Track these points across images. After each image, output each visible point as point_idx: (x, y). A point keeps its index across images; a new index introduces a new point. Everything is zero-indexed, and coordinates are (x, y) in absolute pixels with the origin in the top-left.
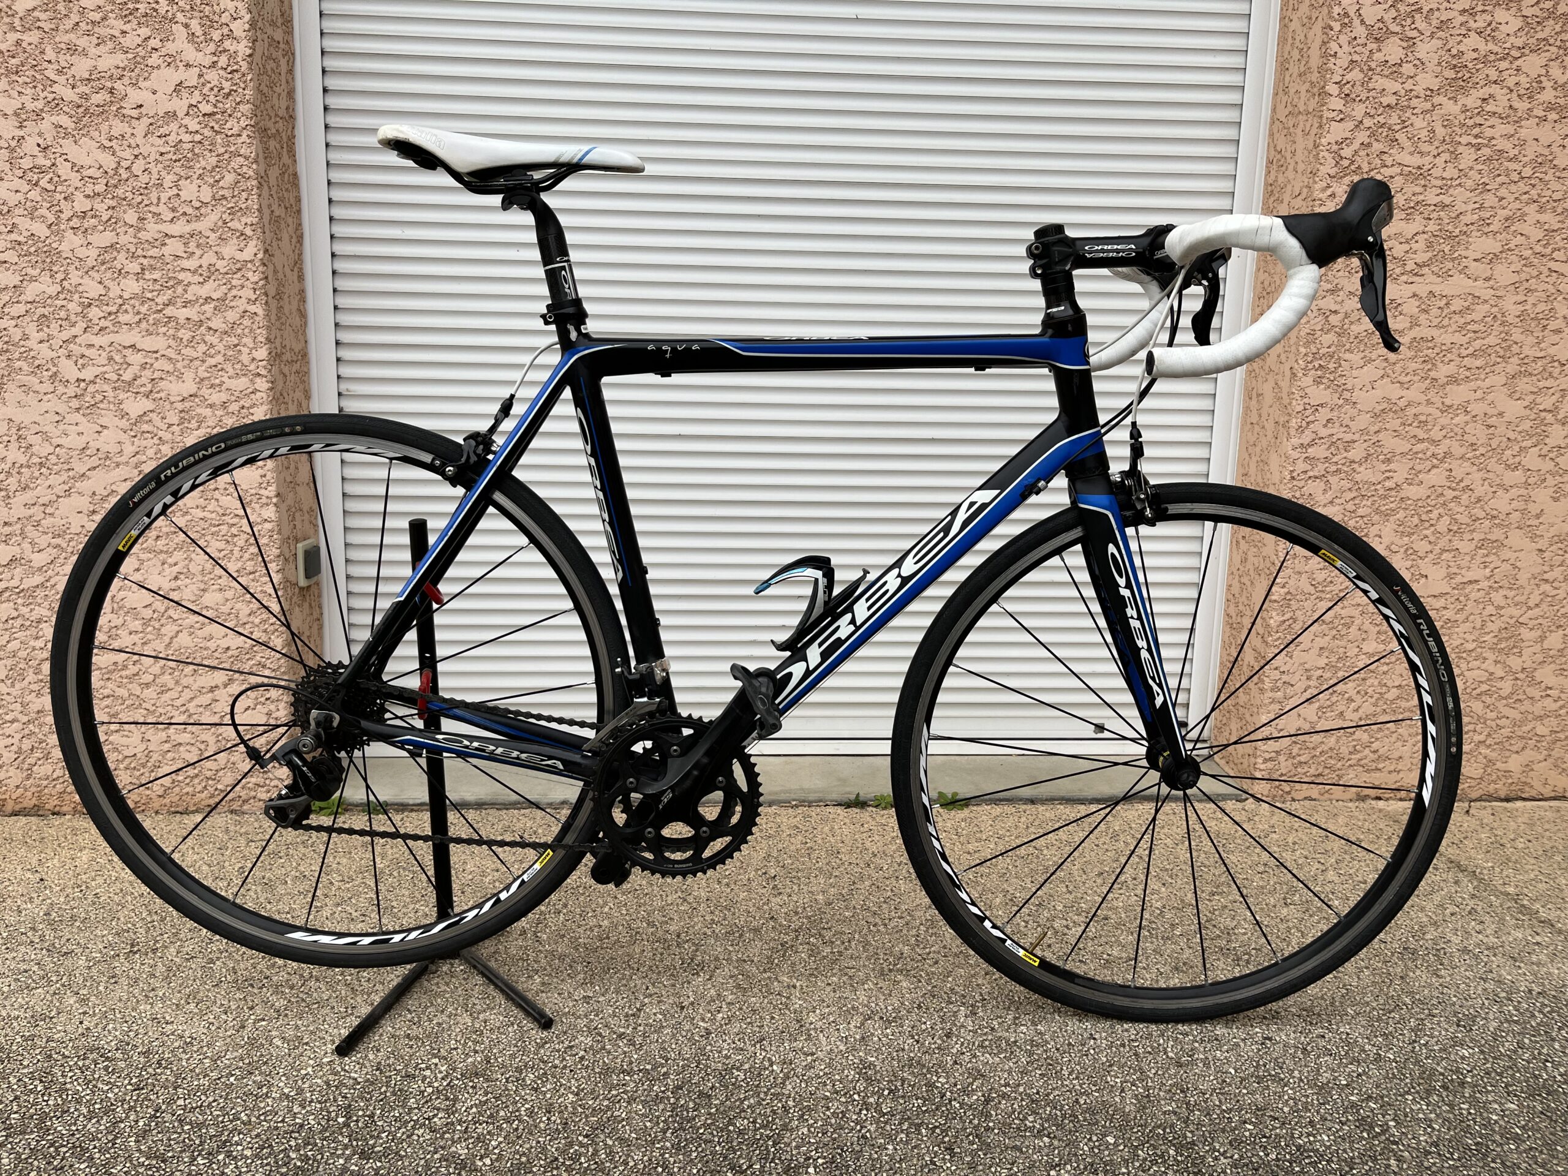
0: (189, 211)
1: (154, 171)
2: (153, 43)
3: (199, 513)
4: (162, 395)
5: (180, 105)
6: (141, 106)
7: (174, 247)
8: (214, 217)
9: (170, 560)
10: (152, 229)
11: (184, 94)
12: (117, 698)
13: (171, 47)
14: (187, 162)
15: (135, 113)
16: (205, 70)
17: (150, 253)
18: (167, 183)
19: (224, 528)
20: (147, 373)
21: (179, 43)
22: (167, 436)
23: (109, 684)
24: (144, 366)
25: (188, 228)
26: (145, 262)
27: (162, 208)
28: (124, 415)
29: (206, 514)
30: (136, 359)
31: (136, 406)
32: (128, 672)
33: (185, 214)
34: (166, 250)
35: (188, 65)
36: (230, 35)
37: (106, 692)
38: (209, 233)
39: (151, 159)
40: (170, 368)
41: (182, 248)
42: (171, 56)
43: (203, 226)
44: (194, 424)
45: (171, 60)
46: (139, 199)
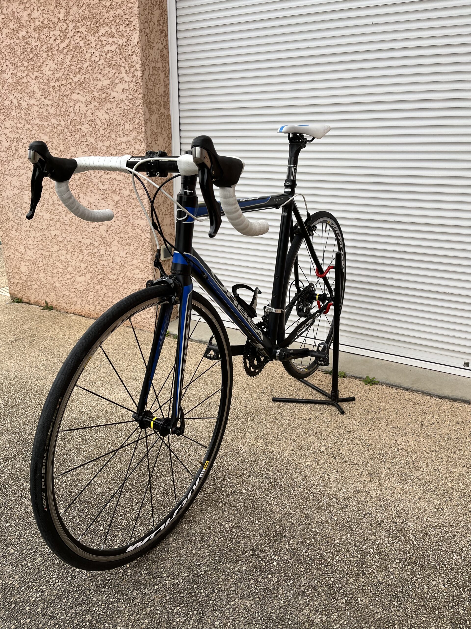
0: (127, 133)
1: (118, 120)
2: (117, 75)
3: (131, 234)
4: (122, 195)
5: (124, 97)
6: (114, 98)
7: (124, 146)
8: (133, 135)
9: (125, 248)
10: (119, 140)
11: (125, 92)
12: (114, 289)
13: (121, 76)
14: (126, 116)
15: (113, 100)
16: (130, 83)
17: (118, 148)
18: (122, 124)
19: (137, 239)
20: (118, 188)
21: (123, 75)
22: (123, 208)
23: (112, 284)
24: (118, 185)
25: (127, 139)
26: (117, 151)
27: (121, 133)
28: (113, 201)
29: (133, 234)
30: (116, 183)
31: (116, 198)
32: (116, 282)
33: (126, 134)
34: (122, 147)
35: (125, 82)
36: (136, 70)
37: (112, 287)
38: (132, 141)
39: (117, 116)
40: (123, 186)
41: (126, 146)
42: (121, 79)
43: (130, 138)
44: (130, 205)
45: (121, 81)
46: (115, 130)
